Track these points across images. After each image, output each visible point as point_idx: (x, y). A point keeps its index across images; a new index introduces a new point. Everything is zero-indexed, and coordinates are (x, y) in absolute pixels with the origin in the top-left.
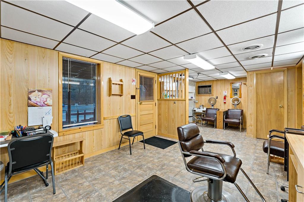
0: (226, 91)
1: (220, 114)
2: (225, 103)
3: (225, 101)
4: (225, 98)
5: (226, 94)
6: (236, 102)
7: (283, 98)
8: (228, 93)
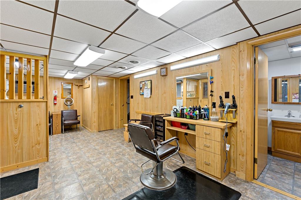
0: (57, 91)
1: (57, 117)
2: (55, 104)
3: (55, 102)
4: (55, 98)
5: (56, 94)
6: (69, 103)
7: (113, 99)
8: (59, 93)
